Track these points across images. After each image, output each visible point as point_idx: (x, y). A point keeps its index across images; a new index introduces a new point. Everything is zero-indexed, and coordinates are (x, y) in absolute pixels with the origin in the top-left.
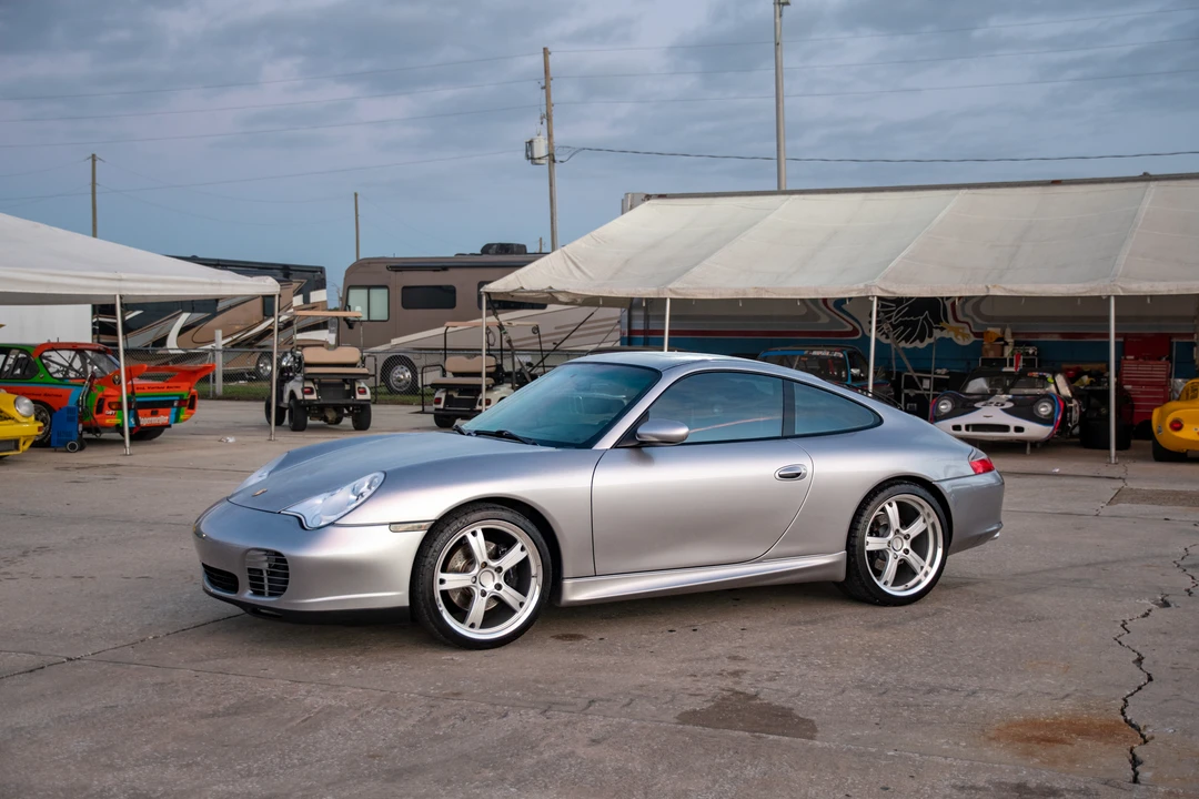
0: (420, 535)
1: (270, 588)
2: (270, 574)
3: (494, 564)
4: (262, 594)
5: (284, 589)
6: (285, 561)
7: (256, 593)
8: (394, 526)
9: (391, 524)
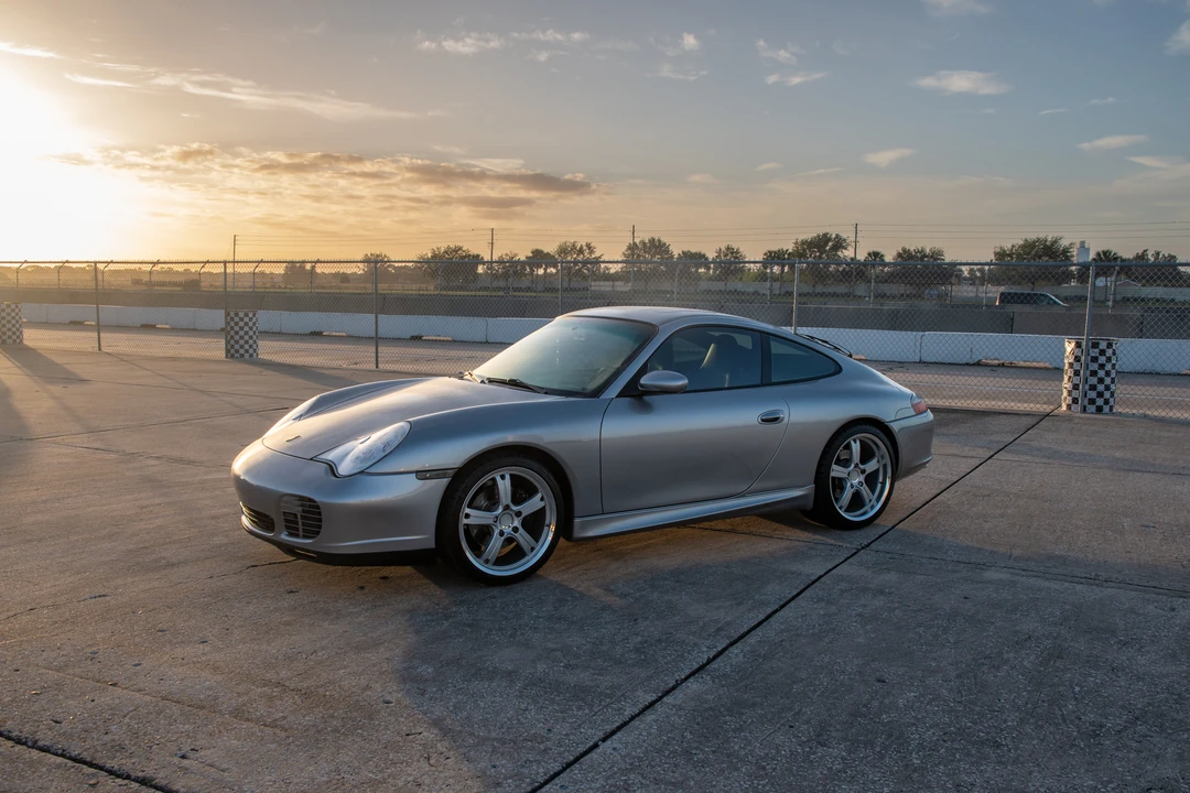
0: (445, 481)
1: (304, 530)
2: (303, 518)
3: (515, 508)
4: (297, 536)
5: (318, 533)
6: (318, 507)
7: (291, 535)
8: (422, 474)
9: (417, 472)
